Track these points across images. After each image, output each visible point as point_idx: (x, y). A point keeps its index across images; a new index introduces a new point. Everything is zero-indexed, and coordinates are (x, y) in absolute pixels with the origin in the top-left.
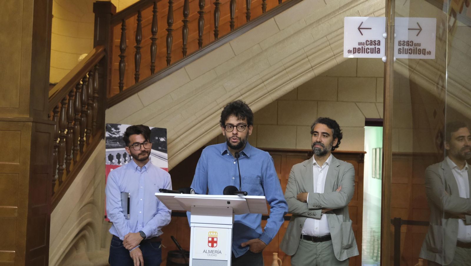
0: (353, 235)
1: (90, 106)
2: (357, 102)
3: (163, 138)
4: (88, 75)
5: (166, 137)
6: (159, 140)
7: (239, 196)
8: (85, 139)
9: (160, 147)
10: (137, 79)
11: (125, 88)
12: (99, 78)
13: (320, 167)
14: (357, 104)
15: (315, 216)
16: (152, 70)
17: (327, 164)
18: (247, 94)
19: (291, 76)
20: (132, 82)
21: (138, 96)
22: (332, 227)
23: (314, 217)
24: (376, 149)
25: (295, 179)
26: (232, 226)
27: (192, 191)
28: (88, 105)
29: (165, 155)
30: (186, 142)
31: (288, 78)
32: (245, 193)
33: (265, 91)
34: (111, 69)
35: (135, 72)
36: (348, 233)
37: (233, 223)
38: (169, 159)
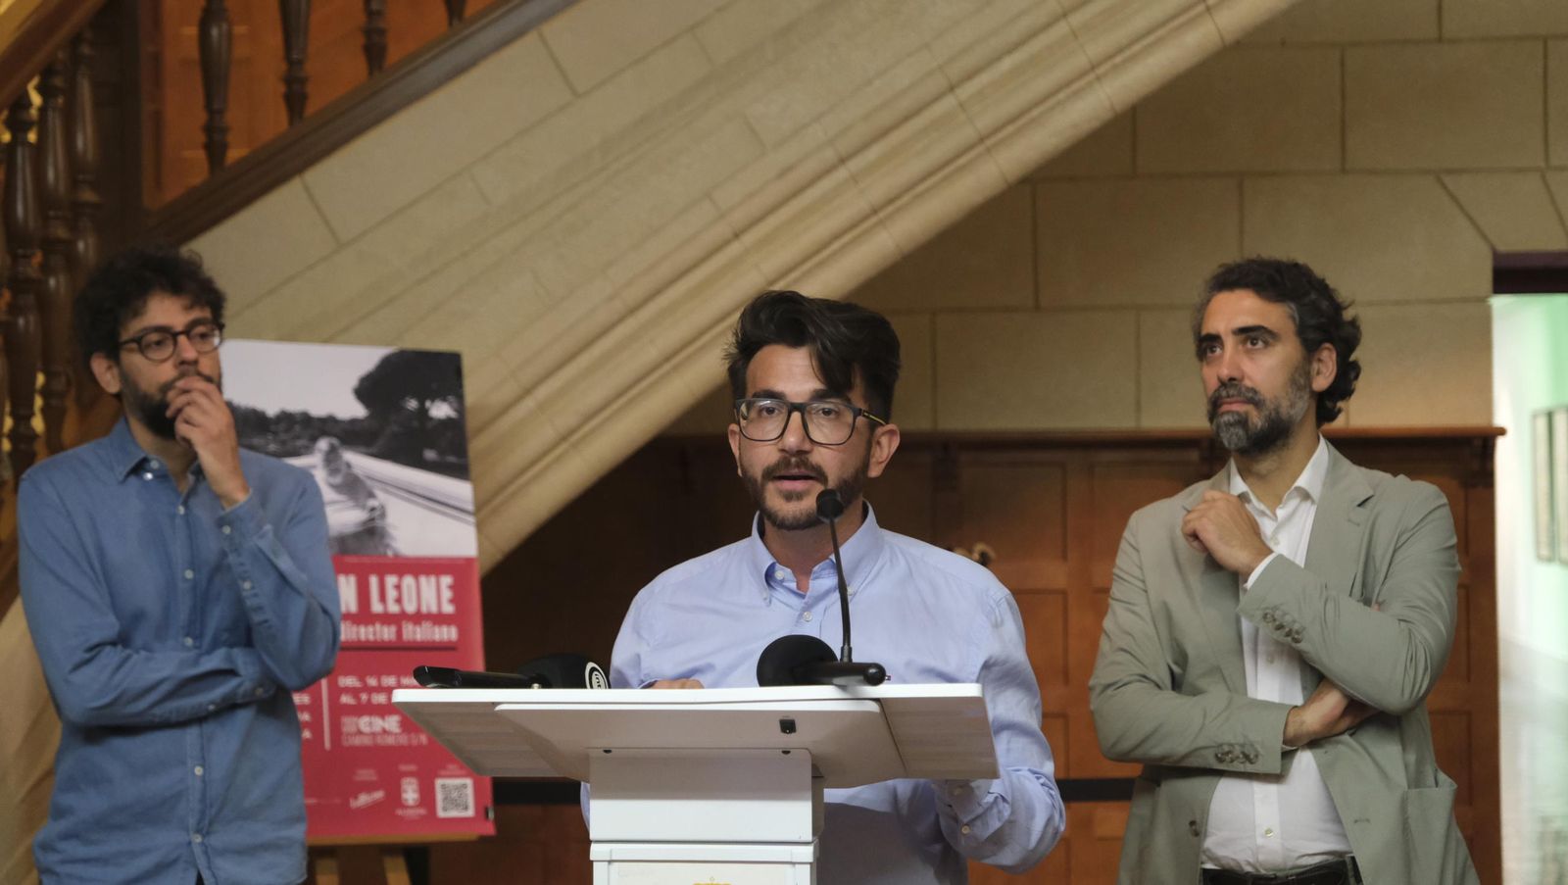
0: (1464, 850)
1: (59, 252)
2: (1450, 172)
3: (444, 400)
4: (40, 89)
5: (460, 397)
6: (423, 412)
7: (842, 687)
8: (38, 424)
9: (431, 447)
10: (295, 99)
11: (234, 154)
12: (97, 104)
13: (1268, 512)
14: (1447, 180)
15: (1252, 763)
16: (374, 52)
17: (1306, 496)
18: (873, 153)
19: (1095, 49)
20: (274, 121)
21: (307, 189)
22: (1356, 821)
23: (1249, 768)
24: (1550, 416)
25: (1143, 582)
26: (810, 849)
27: (593, 670)
28: (49, 245)
29: (460, 490)
30: (565, 420)
31: (1080, 61)
32: (872, 671)
33: (967, 134)
34: (157, 58)
35: (284, 67)
36: (1437, 847)
37: (814, 834)
38: (483, 511)
